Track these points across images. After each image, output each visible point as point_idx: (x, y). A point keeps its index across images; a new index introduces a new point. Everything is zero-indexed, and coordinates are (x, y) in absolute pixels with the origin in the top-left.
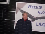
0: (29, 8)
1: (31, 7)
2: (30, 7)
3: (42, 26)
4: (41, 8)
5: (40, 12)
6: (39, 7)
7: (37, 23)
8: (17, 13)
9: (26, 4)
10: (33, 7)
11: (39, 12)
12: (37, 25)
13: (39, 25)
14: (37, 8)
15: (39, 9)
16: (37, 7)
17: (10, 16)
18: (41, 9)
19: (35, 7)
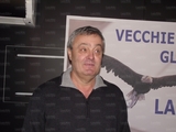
0: (120, 39)
1: (132, 38)
2: (127, 35)
4: (169, 38)
5: (169, 56)
6: (164, 34)
7: (157, 101)
10: (139, 36)
11: (165, 55)
12: (157, 112)
13: (167, 110)
14: (155, 39)
15: (163, 42)
16: (153, 37)
17: (38, 76)
18: (169, 42)
19: (148, 37)
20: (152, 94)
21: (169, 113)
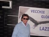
3: (45, 30)
4: (44, 12)
6: (42, 11)
8: (20, 17)
9: (29, 8)
12: (40, 30)
13: (43, 29)
15: (42, 13)
16: (40, 12)
20: (39, 26)
21: (43, 30)
